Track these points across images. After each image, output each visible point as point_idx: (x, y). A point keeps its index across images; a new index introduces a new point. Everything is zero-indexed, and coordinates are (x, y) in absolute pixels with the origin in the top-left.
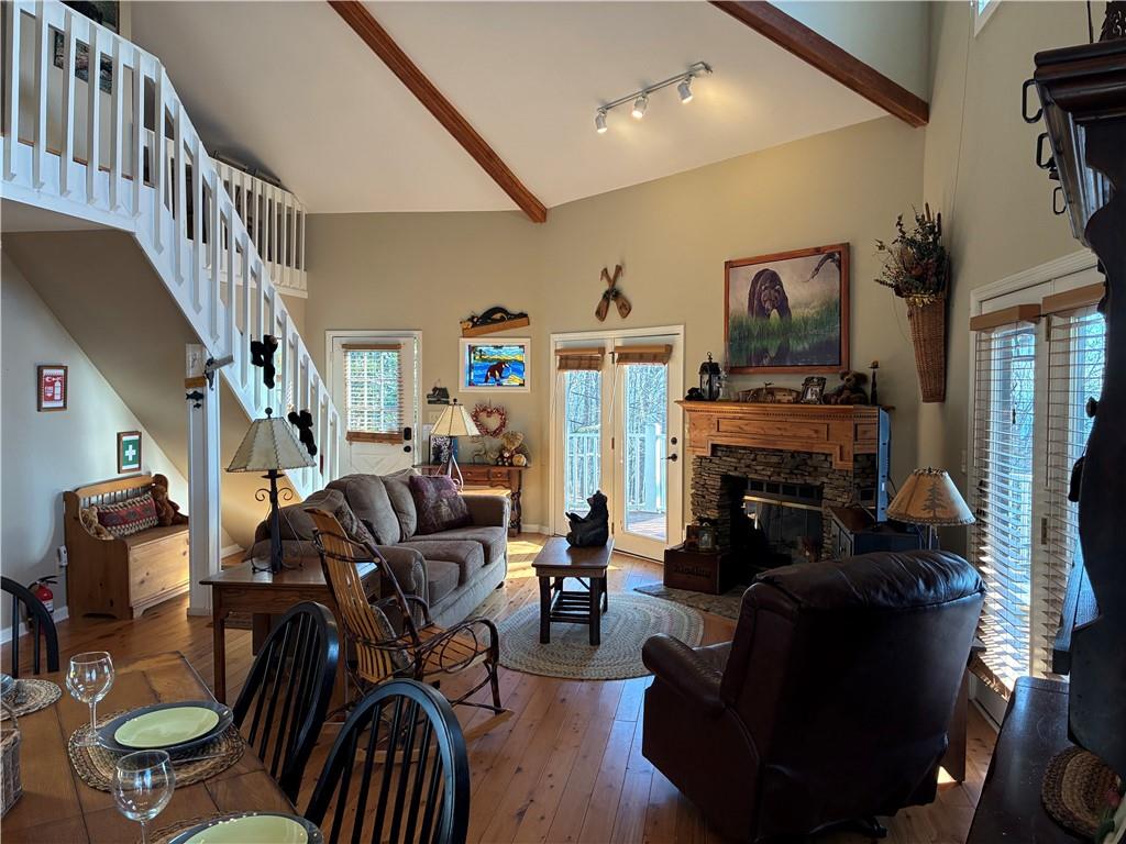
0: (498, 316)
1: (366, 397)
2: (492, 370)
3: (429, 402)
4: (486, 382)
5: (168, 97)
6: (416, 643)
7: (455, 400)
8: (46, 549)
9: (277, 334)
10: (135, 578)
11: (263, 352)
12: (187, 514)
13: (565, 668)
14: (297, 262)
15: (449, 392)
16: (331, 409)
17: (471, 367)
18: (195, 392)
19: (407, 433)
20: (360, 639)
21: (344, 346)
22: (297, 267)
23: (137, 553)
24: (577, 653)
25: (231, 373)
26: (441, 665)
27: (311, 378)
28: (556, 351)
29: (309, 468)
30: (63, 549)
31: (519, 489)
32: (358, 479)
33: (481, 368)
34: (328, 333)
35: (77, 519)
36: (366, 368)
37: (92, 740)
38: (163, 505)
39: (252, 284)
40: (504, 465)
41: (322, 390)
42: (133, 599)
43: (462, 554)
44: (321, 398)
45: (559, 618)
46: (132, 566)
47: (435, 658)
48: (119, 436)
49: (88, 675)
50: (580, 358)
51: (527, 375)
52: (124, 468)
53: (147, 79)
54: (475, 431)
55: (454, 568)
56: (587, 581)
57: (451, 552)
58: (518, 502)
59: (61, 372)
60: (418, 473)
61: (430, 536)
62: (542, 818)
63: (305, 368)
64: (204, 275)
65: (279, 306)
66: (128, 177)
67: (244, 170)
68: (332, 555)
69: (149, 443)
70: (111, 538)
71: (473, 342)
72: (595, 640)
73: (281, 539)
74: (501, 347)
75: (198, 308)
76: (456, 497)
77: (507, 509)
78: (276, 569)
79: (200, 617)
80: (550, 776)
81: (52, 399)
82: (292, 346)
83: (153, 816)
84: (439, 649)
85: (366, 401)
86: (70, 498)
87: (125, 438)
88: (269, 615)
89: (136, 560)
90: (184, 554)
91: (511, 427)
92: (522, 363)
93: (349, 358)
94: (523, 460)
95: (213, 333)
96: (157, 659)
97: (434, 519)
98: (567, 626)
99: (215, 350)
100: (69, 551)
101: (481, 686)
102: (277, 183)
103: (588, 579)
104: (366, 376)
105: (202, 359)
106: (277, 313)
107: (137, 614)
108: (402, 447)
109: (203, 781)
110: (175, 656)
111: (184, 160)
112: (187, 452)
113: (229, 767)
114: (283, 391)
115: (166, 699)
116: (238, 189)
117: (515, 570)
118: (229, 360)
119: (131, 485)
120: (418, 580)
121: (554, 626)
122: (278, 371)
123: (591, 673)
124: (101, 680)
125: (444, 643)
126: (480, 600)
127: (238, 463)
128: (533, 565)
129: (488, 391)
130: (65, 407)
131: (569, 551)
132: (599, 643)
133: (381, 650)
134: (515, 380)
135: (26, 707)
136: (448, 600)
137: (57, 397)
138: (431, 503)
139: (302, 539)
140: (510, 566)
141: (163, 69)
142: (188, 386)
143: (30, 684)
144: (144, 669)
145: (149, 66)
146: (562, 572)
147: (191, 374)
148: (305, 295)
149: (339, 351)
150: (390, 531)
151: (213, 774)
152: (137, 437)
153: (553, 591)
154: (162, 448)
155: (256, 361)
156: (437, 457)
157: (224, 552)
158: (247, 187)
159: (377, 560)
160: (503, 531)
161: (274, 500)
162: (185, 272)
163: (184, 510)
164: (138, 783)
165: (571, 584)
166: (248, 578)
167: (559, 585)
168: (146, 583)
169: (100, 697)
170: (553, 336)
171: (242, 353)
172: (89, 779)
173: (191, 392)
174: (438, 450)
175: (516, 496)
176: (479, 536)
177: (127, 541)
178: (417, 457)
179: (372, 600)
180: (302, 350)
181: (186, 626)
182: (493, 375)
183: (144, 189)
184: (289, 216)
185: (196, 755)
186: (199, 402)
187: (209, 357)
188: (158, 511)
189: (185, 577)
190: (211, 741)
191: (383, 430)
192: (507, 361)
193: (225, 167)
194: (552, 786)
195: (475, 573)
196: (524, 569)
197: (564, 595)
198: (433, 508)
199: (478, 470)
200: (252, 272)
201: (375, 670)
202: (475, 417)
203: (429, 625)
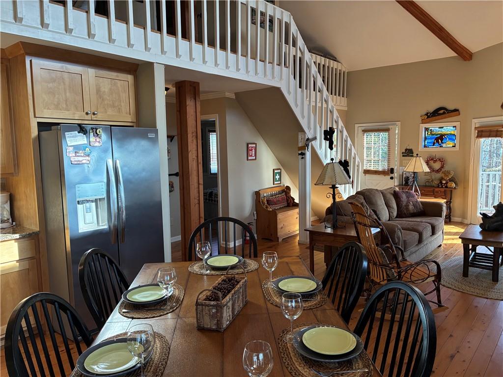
0: (442, 112)
1: (373, 154)
2: (437, 139)
3: (403, 156)
4: (433, 145)
5: (294, 29)
6: (399, 267)
7: (417, 155)
8: (249, 213)
9: (335, 127)
10: (279, 226)
11: (329, 135)
12: (298, 202)
13: (477, 291)
14: (343, 94)
15: (414, 151)
16: (357, 159)
17: (426, 138)
18: (302, 152)
19: (392, 171)
20: (372, 262)
21: (363, 131)
22: (343, 97)
23: (280, 216)
24: (484, 285)
25: (315, 144)
26: (411, 279)
27: (349, 146)
28: (475, 128)
29: (348, 185)
30: (255, 213)
31: (451, 199)
32: (370, 191)
33: (431, 138)
34: (356, 125)
35: (260, 202)
36: (373, 141)
37: (270, 285)
38: (289, 198)
39: (325, 105)
40: (442, 187)
41: (353, 151)
42: (279, 234)
43: (420, 229)
44: (353, 154)
45: (474, 265)
46: (278, 221)
47: (408, 275)
48: (274, 170)
49: (269, 260)
50: (491, 131)
51: (457, 142)
52: (275, 183)
53: (285, 22)
54: (427, 170)
55: (416, 235)
56: (492, 248)
57: (415, 227)
58: (450, 206)
59: (254, 145)
60: (397, 189)
61: (404, 219)
62: (464, 361)
63: (346, 141)
64: (306, 103)
65: (336, 114)
66: (278, 65)
67: (321, 56)
68: (360, 223)
69: (284, 173)
70: (271, 210)
71: (427, 126)
72: (495, 279)
73: (337, 215)
74: (442, 128)
75: (303, 117)
76: (417, 201)
77: (444, 209)
78: (334, 227)
79: (303, 244)
80: (468, 342)
81: (251, 156)
82: (341, 132)
83: (295, 318)
84: (410, 272)
85: (373, 156)
86: (257, 194)
87: (276, 171)
88: (331, 246)
89: (279, 219)
90: (297, 218)
91: (446, 168)
92: (454, 135)
93: (365, 136)
94: (454, 185)
95: (309, 128)
96: (291, 258)
97: (405, 211)
98: (478, 270)
99: (309, 135)
100: (257, 214)
101: (431, 292)
102: (335, 60)
103: (493, 248)
104: (373, 144)
105: (304, 138)
106: (335, 117)
107: (280, 240)
108: (389, 177)
109: (312, 309)
110: (298, 258)
111: (299, 55)
112: (298, 177)
113: (321, 305)
114: (337, 151)
115: (296, 274)
116: (319, 64)
117: (448, 239)
118: (315, 138)
119: (278, 190)
120: (399, 239)
121: (471, 269)
122: (335, 143)
123: (492, 295)
124: (274, 263)
125: (412, 269)
126: (429, 251)
127: (319, 182)
128: (460, 238)
129: (435, 150)
130: (256, 159)
131: (481, 232)
132: (498, 281)
133: (381, 268)
134: (450, 144)
135: (247, 269)
136: (413, 249)
137: (253, 155)
138: (404, 203)
139: (345, 216)
140: (445, 237)
141: (292, 17)
142: (299, 150)
143: (248, 261)
144: (287, 261)
145: (286, 17)
146: (476, 243)
147: (300, 145)
148: (346, 109)
149: (361, 133)
150: (385, 215)
151: (315, 307)
152: (279, 171)
153: (470, 252)
154: (288, 175)
155: (326, 139)
156: (406, 182)
157: (312, 219)
158: (323, 63)
159: (381, 227)
160: (442, 220)
161: (334, 198)
162: (299, 103)
163: (297, 201)
164: (289, 304)
165: (481, 249)
166: (323, 230)
167: (474, 249)
168: (283, 229)
169: (273, 269)
170: (473, 120)
171: (320, 135)
172: (270, 300)
173: (300, 152)
174: (407, 179)
175: (449, 203)
176: (429, 221)
177: (276, 211)
178: (396, 182)
179: (377, 245)
180: (345, 133)
181: (298, 247)
182: (438, 142)
183: (284, 69)
184: (340, 74)
185: (308, 298)
186: (303, 156)
187: (307, 137)
188: (287, 201)
189: (297, 227)
190: (314, 293)
191: (380, 169)
192: (446, 134)
193: (314, 55)
194: (469, 347)
195: (427, 238)
196: (453, 239)
197: (476, 254)
198: (405, 206)
199: (428, 189)
200: (325, 100)
201: (379, 276)
202: (427, 163)
203: (404, 260)
